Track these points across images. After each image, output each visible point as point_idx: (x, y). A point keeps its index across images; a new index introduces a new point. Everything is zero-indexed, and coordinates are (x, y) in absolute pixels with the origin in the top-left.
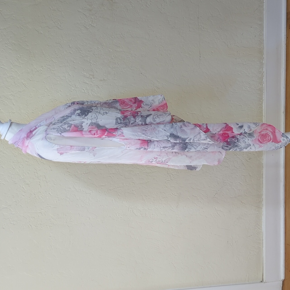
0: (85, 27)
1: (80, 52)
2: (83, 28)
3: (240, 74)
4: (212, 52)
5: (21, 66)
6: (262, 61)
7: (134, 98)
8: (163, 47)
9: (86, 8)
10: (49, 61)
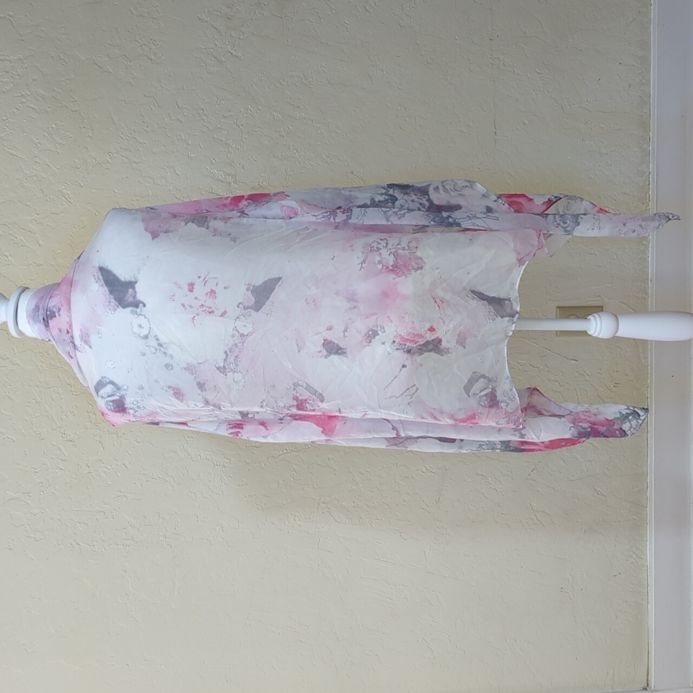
0: (216, 58)
1: (203, 119)
2: (211, 60)
3: (592, 176)
4: (525, 124)
5: (59, 151)
6: (645, 146)
8: (405, 108)
9: (217, 11)
10: (127, 139)
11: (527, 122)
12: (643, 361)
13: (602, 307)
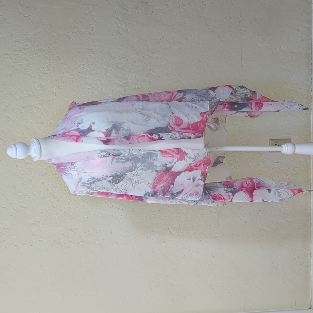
0: (118, 32)
1: (113, 59)
2: (116, 33)
3: (285, 81)
4: (255, 58)
5: (51, 74)
6: (309, 67)
7: (178, 148)
8: (201, 52)
9: (119, 11)
10: (80, 68)
11: (256, 57)
12: (309, 163)
13: (290, 139)
